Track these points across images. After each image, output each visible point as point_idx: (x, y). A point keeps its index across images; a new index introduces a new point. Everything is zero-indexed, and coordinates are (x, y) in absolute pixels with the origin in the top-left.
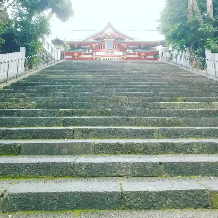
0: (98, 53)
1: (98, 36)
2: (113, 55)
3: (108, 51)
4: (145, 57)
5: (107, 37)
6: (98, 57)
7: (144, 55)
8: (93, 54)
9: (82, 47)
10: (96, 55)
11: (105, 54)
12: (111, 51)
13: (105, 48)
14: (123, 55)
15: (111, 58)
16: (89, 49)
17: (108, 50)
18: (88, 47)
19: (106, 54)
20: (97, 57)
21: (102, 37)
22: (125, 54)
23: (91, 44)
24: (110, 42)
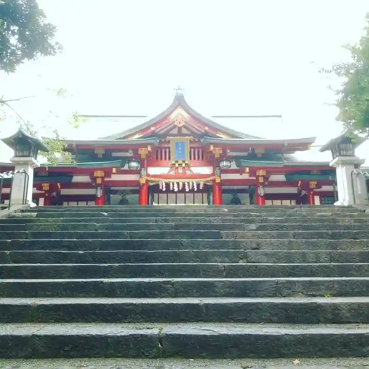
0: (152, 171)
1: (152, 129)
2: (188, 172)
3: (177, 165)
4: (266, 178)
5: (175, 131)
6: (153, 179)
7: (265, 174)
8: (141, 170)
9: (114, 154)
10: (148, 175)
11: (169, 172)
12: (184, 165)
13: (169, 159)
14: (213, 174)
15: (183, 180)
16: (129, 160)
17: (177, 162)
18: (129, 154)
19: (172, 173)
20: (149, 179)
21: (162, 132)
22: (218, 171)
23: (135, 148)
24: (183, 143)
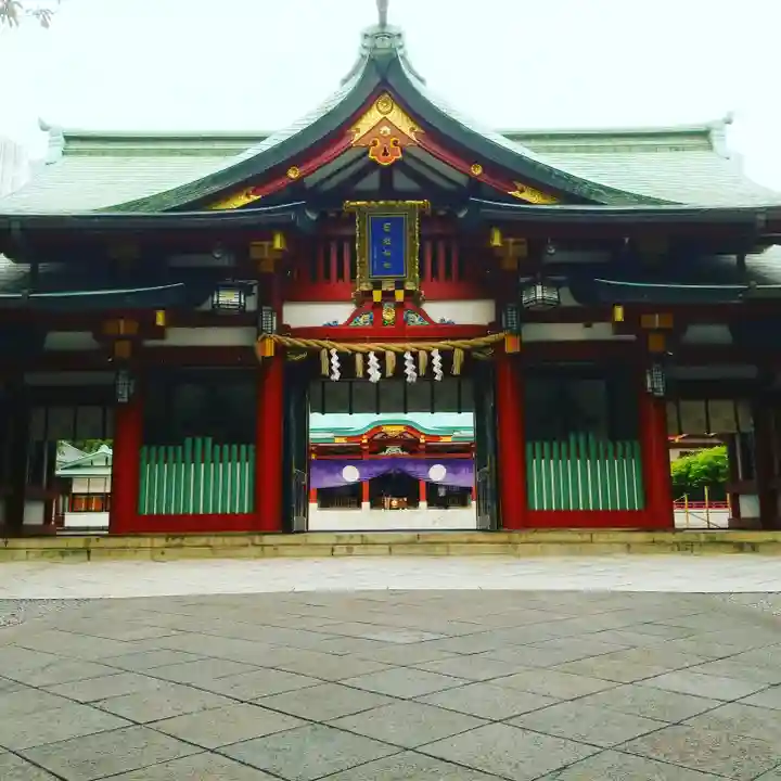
0: (304, 315)
1: (293, 174)
2: (415, 320)
3: (377, 296)
4: (672, 335)
5: (372, 182)
6: (299, 342)
7: (669, 325)
8: (258, 312)
10: (284, 329)
11: (353, 316)
12: (400, 296)
13: (353, 277)
14: (494, 327)
15: (396, 346)
17: (377, 285)
18: (220, 258)
19: (364, 320)
20: (287, 341)
21: (328, 186)
22: (513, 315)
23: (240, 235)
24: (397, 223)
